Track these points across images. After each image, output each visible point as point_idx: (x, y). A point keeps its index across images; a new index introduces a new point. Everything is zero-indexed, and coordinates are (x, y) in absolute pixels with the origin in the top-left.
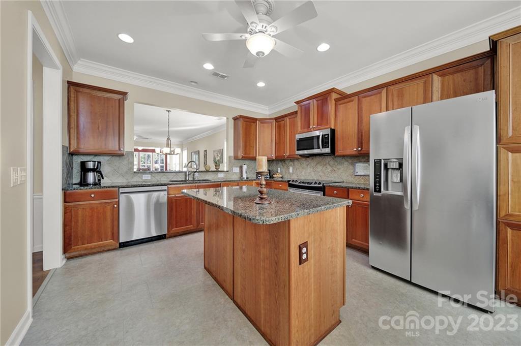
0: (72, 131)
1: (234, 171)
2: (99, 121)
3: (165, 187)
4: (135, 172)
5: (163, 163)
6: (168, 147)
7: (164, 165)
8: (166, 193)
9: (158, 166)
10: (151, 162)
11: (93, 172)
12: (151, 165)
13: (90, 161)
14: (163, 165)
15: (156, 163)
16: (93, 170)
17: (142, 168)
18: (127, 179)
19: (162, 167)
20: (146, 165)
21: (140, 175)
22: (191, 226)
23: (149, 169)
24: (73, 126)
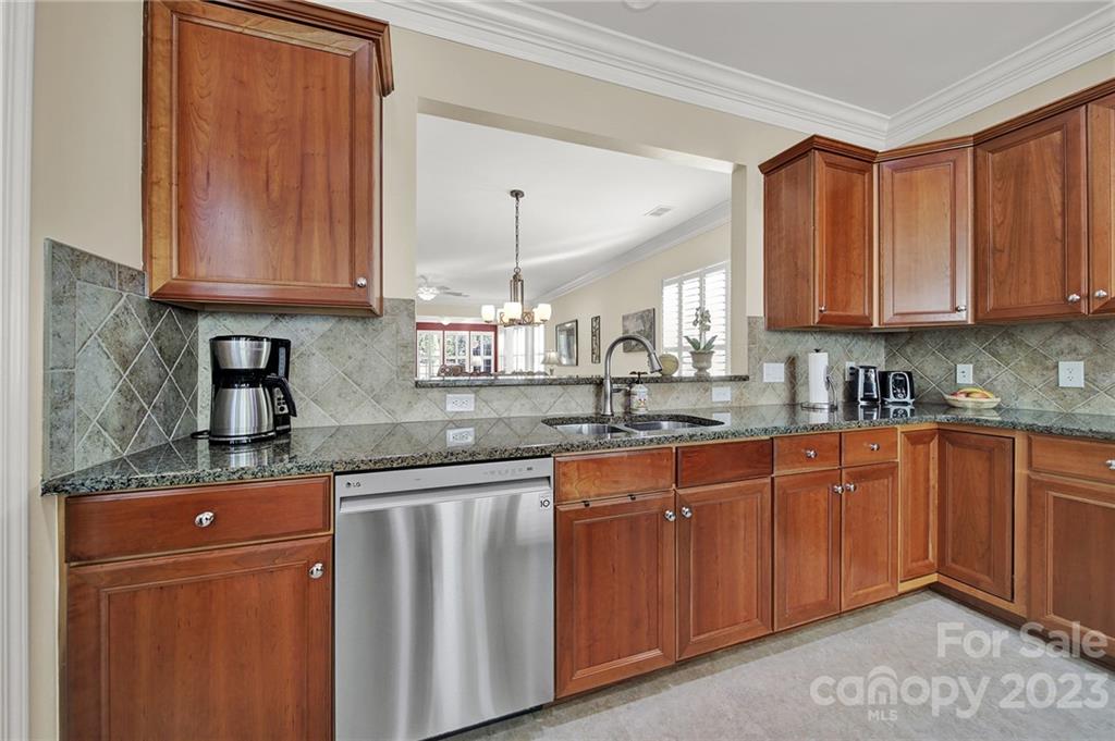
0: (159, 197)
1: (765, 380)
2: (273, 150)
3: (545, 467)
4: (418, 385)
5: (489, 354)
6: (516, 300)
7: (492, 358)
8: (545, 492)
9: (479, 361)
10: (467, 352)
11: (253, 385)
12: (466, 357)
13: (238, 337)
14: (488, 357)
15: (476, 353)
16: (252, 378)
17: (449, 364)
18: (391, 412)
19: (488, 362)
20: (456, 358)
21: (435, 393)
22: (656, 652)
23: (462, 367)
24: (164, 175)
